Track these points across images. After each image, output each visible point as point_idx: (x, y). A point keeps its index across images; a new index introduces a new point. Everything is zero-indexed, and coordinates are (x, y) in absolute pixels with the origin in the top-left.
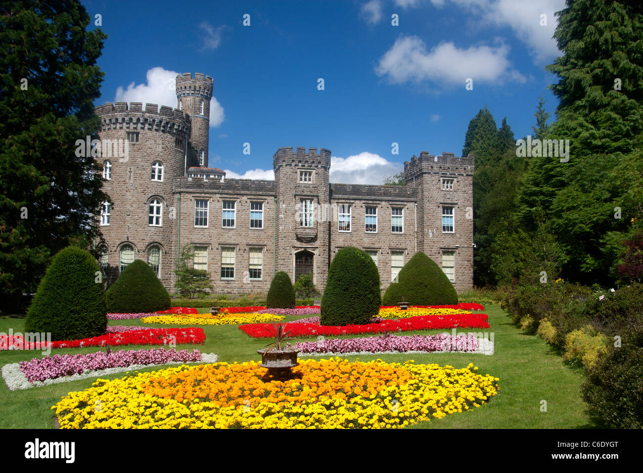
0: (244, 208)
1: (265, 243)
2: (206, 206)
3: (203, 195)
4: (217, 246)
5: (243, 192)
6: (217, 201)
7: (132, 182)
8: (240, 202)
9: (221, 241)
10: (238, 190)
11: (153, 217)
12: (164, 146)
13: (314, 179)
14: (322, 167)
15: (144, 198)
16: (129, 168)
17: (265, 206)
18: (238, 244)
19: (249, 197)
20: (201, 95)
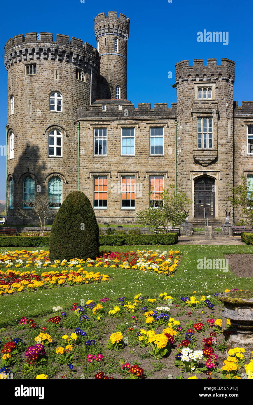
0: (143, 134)
1: (166, 170)
2: (105, 135)
3: (101, 123)
4: (116, 174)
5: (141, 117)
6: (115, 129)
7: (31, 113)
8: (139, 128)
9: (120, 169)
10: (137, 115)
11: (54, 147)
12: (61, 76)
13: (214, 95)
14: (223, 79)
15: (43, 129)
16: (28, 100)
17: (165, 131)
18: (137, 172)
19: (148, 122)
20: (115, 32)
